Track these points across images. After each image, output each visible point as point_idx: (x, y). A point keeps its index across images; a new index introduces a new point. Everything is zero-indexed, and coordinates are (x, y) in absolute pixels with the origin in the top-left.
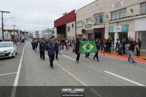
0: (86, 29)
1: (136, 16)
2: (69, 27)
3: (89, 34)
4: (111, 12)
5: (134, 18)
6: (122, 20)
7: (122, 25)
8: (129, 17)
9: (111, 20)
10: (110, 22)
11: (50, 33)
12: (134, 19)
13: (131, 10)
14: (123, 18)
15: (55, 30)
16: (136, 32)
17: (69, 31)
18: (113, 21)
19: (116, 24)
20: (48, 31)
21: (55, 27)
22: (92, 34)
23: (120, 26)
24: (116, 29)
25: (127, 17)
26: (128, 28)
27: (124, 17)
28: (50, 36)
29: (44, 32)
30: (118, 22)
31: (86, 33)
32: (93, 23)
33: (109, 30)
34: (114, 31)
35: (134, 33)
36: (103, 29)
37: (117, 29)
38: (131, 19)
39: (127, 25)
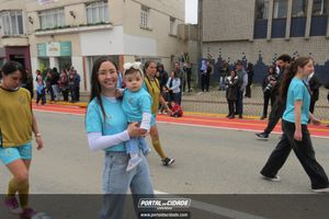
1: (80, 26)
4: (39, 12)
5: (76, 29)
6: (58, 31)
7: (60, 42)
8: (69, 27)
9: (40, 30)
10: (38, 33)
12: (78, 32)
13: (72, 14)
14: (60, 28)
16: (84, 58)
18: (43, 33)
19: (50, 39)
23: (57, 45)
24: (51, 50)
25: (66, 27)
26: (71, 49)
27: (62, 25)
30: (52, 36)
32: (2, 33)
33: (39, 51)
34: (48, 55)
38: (72, 32)
39: (69, 44)
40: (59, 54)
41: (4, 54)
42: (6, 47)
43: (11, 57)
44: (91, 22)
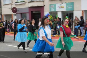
0: (17, 7)
3: (21, 14)
22: (26, 13)
31: (18, 12)
33: (50, 9)
35: (81, 12)
36: (42, 7)
40: (64, 10)
41: (28, 11)
42: (30, 7)
43: (32, 12)
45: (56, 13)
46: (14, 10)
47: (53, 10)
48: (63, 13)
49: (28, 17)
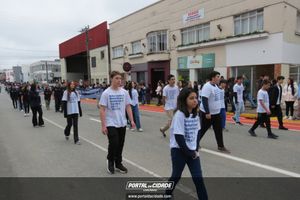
0: (131, 63)
1: (228, 38)
2: (94, 59)
3: (138, 73)
4: (182, 30)
5: (223, 42)
6: (202, 45)
7: (202, 55)
8: (215, 40)
9: (182, 45)
10: (180, 48)
11: (50, 72)
12: (224, 45)
13: (219, 27)
14: (205, 42)
15: (63, 64)
16: (228, 68)
17: (94, 65)
19: (192, 53)
20: (45, 65)
21: (61, 57)
22: (143, 72)
23: (199, 58)
24: (192, 62)
25: (211, 40)
26: (214, 60)
27: (207, 39)
28: (51, 79)
29: (33, 68)
30: (195, 50)
31: (133, 70)
32: (146, 50)
33: (179, 64)
34: (189, 66)
35: (225, 70)
36: (167, 62)
37: (194, 63)
38: (219, 44)
39: (213, 56)
40: (200, 66)
41: (146, 68)
42: (149, 62)
43: (152, 70)
44: (240, 33)
45: (188, 71)
46: (127, 67)
47: (182, 67)
48: (198, 71)
49: (147, 77)
